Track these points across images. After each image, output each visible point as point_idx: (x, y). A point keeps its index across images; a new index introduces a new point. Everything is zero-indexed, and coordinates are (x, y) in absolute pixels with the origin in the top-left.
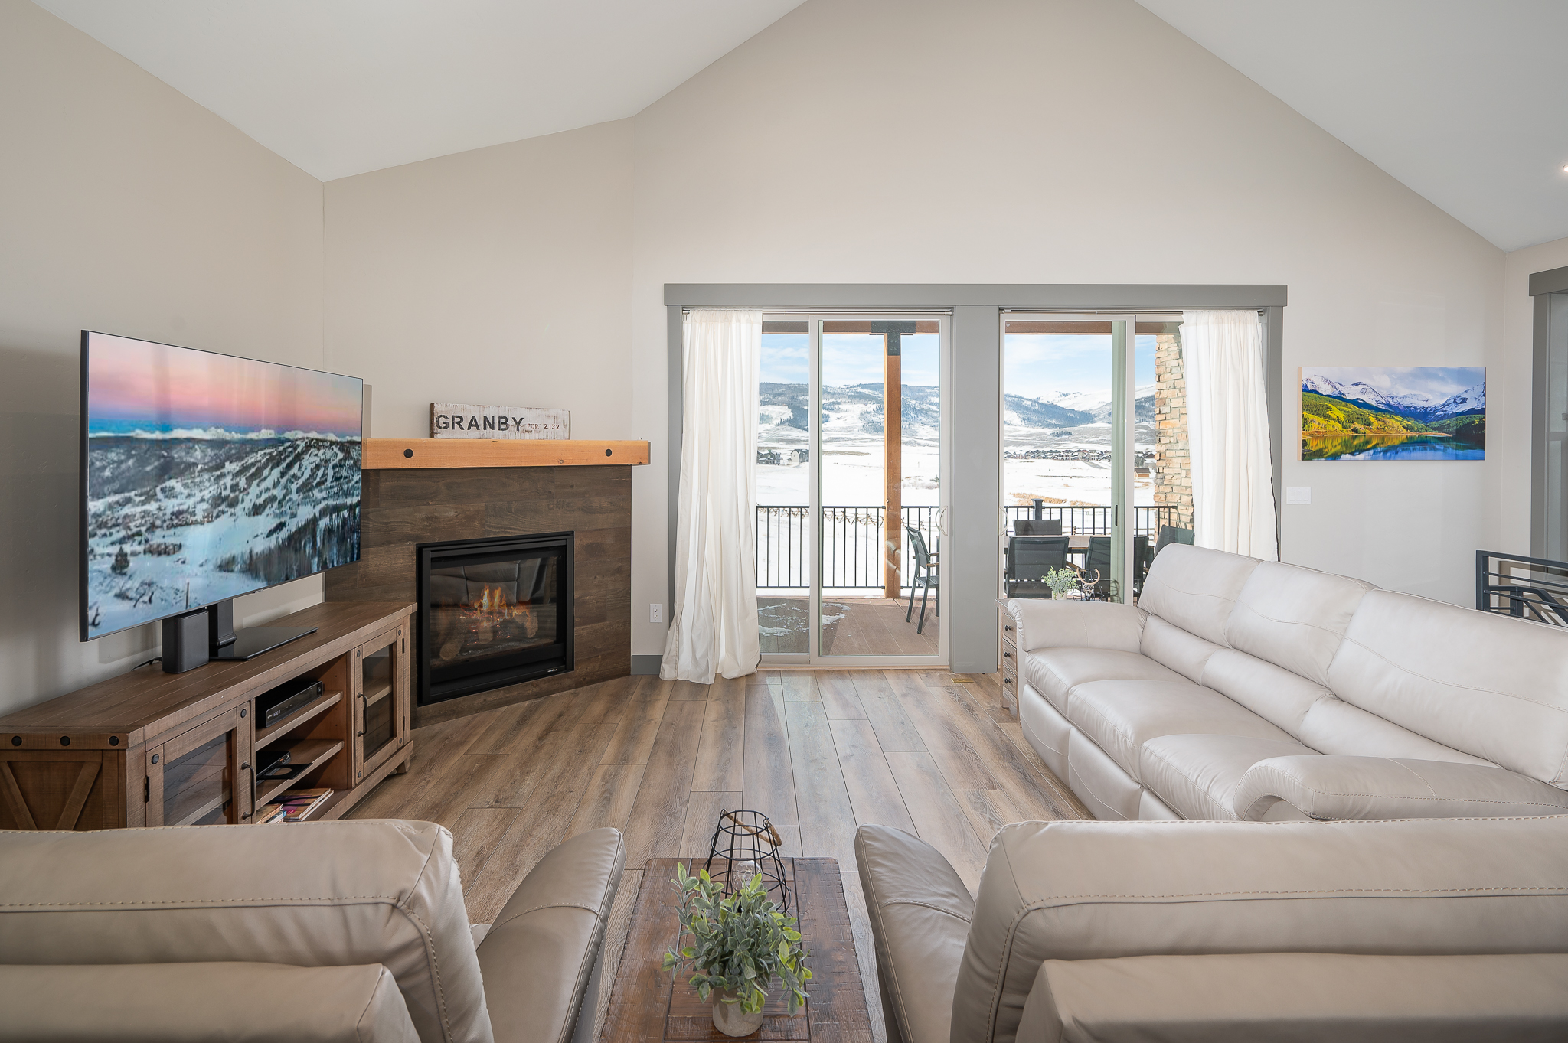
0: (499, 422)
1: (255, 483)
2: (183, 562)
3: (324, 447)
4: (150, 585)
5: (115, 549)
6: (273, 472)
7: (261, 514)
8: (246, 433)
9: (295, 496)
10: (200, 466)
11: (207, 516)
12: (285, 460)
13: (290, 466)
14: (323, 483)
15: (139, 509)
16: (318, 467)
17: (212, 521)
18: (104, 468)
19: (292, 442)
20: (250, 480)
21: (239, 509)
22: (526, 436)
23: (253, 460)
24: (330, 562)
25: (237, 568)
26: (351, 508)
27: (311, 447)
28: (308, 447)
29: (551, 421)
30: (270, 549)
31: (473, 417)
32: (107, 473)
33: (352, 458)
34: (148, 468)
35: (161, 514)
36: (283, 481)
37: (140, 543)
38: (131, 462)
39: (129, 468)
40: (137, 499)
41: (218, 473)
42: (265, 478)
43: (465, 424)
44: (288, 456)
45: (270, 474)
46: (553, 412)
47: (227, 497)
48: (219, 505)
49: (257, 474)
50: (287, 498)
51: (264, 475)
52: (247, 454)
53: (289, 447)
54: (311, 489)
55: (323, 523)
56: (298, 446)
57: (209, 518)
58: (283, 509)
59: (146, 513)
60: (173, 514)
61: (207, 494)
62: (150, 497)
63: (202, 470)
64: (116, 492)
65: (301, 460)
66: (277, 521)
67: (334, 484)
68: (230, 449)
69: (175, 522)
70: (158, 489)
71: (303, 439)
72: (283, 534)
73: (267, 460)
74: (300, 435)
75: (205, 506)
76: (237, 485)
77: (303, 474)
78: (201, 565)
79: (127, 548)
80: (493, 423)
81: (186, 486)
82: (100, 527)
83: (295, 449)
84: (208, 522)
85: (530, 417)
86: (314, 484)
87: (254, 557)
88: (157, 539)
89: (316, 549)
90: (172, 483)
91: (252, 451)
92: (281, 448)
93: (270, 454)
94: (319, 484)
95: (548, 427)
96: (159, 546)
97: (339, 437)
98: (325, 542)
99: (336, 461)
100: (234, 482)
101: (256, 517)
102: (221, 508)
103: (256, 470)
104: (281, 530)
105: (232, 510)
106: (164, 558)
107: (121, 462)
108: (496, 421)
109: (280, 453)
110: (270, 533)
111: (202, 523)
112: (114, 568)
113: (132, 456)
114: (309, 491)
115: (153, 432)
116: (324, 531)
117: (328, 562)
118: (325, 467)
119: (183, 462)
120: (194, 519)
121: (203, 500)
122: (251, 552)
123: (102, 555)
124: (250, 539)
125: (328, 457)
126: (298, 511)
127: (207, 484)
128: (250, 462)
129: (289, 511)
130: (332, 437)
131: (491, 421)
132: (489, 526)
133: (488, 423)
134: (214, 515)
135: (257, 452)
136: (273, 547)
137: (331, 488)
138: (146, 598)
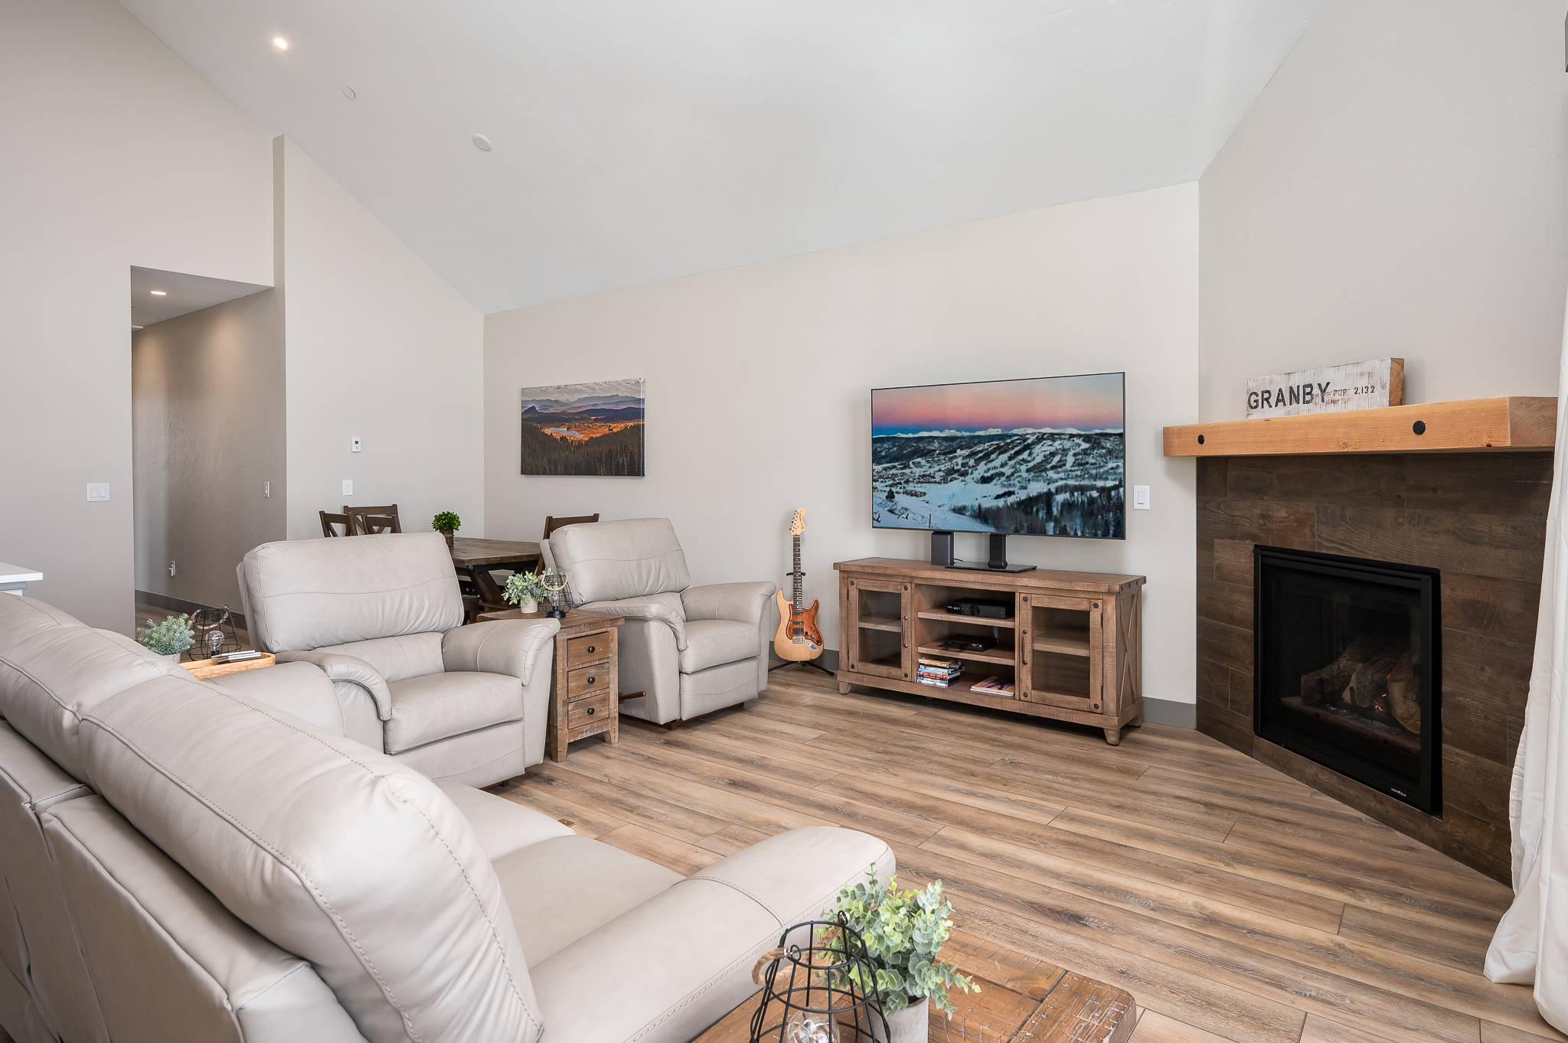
0: (1304, 392)
1: (983, 463)
2: (927, 502)
3: (1061, 439)
4: (906, 509)
5: (888, 489)
6: (1000, 456)
7: (988, 483)
8: (975, 431)
9: (1025, 475)
10: (937, 452)
11: (944, 479)
12: (1012, 448)
13: (1018, 453)
14: (1061, 467)
15: (900, 471)
16: (1053, 454)
17: (947, 483)
18: (881, 451)
19: (1021, 436)
20: (978, 461)
21: (968, 478)
22: (1331, 409)
23: (980, 448)
24: (1071, 529)
25: (968, 514)
26: (1102, 490)
27: (1045, 439)
28: (1040, 439)
29: (1363, 382)
30: (998, 507)
31: (1280, 390)
32: (883, 454)
33: (1103, 448)
34: (905, 452)
35: (912, 475)
36: (1012, 462)
37: (900, 488)
38: (895, 449)
39: (894, 452)
40: (899, 467)
41: (952, 455)
42: (992, 460)
43: (1273, 400)
44: (1016, 446)
45: (997, 457)
46: (1367, 367)
47: (958, 471)
48: (952, 474)
49: (987, 456)
50: (1016, 475)
51: (992, 458)
52: (975, 445)
53: (1018, 439)
54: (1045, 470)
55: (1060, 498)
56: (1028, 439)
57: (945, 480)
58: (1012, 482)
59: (903, 474)
60: (920, 476)
61: (943, 468)
62: (906, 467)
63: (939, 454)
64: (888, 463)
65: (1031, 449)
66: (1006, 490)
67: (1076, 468)
68: (961, 442)
69: (922, 480)
70: (911, 463)
71: (1034, 434)
72: (1011, 499)
73: (994, 448)
74: (1030, 431)
75: (942, 474)
76: (967, 463)
77: (1034, 459)
78: (939, 506)
79: (894, 489)
80: (1298, 395)
81: (928, 462)
82: (880, 478)
83: (1025, 441)
84: (944, 483)
85: (1338, 379)
86: (1049, 466)
87: (983, 510)
88: (910, 487)
89: (1051, 516)
90: (919, 460)
91: (980, 443)
92: (1009, 441)
93: (997, 444)
94: (1053, 468)
95: (1360, 391)
96: (911, 491)
97: (1082, 431)
98: (1064, 512)
99: (1078, 450)
100: (964, 461)
101: (984, 485)
102: (954, 476)
103: (984, 455)
104: (1009, 496)
105: (963, 478)
106: (914, 498)
107: (890, 449)
108: (1301, 392)
109: (1008, 444)
110: (998, 497)
111: (939, 483)
112: (887, 497)
113: (896, 446)
114: (1042, 471)
115: (907, 434)
116: (1062, 503)
117: (1068, 529)
118: (1062, 455)
119: (926, 449)
120: (934, 480)
121: (940, 470)
122: (979, 506)
123: (881, 491)
124: (979, 498)
125: (1066, 447)
126: (1029, 485)
127: (943, 461)
128: (978, 449)
129: (1018, 484)
130: (1074, 431)
131: (1296, 393)
132: (1320, 537)
133: (1294, 396)
134: (949, 480)
135: (984, 444)
136: (1001, 506)
137: (1071, 471)
138: (905, 516)
